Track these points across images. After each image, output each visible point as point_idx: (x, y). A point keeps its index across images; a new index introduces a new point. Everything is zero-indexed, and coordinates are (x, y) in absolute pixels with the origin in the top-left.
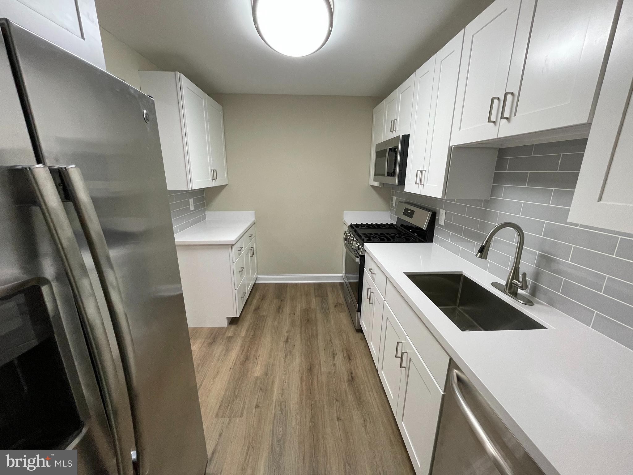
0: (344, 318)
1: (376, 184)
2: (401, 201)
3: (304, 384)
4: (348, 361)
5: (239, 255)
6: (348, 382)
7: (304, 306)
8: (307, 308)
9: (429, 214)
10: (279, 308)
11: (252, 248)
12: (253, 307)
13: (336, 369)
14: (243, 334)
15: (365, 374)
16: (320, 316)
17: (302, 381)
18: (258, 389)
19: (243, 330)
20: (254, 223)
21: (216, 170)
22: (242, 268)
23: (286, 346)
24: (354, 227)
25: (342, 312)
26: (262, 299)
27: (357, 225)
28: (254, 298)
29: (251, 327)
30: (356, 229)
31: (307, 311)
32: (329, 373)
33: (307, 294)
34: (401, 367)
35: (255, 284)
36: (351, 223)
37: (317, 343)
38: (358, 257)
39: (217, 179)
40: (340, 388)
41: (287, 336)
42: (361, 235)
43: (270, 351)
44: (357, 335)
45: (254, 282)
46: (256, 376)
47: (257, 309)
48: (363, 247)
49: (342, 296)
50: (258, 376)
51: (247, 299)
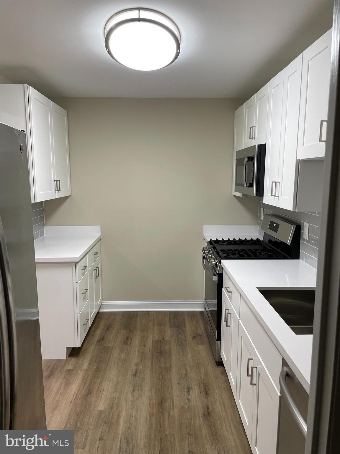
0: (203, 350)
1: (239, 194)
2: (268, 213)
3: (153, 418)
4: (204, 396)
5: (83, 274)
6: (203, 417)
7: (156, 337)
8: (160, 339)
9: (293, 228)
10: (127, 338)
11: (97, 268)
12: (96, 337)
13: (190, 404)
14: (85, 366)
15: (224, 409)
16: (174, 348)
17: (151, 415)
18: (102, 422)
19: (85, 362)
20: (100, 240)
21: (59, 181)
22: (85, 289)
23: (134, 380)
24: (213, 243)
25: (201, 344)
26: (107, 330)
27: (217, 241)
28: (97, 328)
29: (94, 360)
30: (215, 245)
31: (159, 344)
32: (183, 407)
33: (161, 324)
34: (252, 384)
35: (98, 313)
36: (211, 239)
37: (171, 377)
38: (215, 275)
39: (60, 190)
40: (194, 423)
41: (135, 369)
42: (220, 251)
43: (116, 385)
44: (217, 369)
45: (97, 310)
46: (100, 410)
47: (102, 339)
48: (220, 264)
49: (202, 326)
50: (102, 409)
51: (90, 329)
